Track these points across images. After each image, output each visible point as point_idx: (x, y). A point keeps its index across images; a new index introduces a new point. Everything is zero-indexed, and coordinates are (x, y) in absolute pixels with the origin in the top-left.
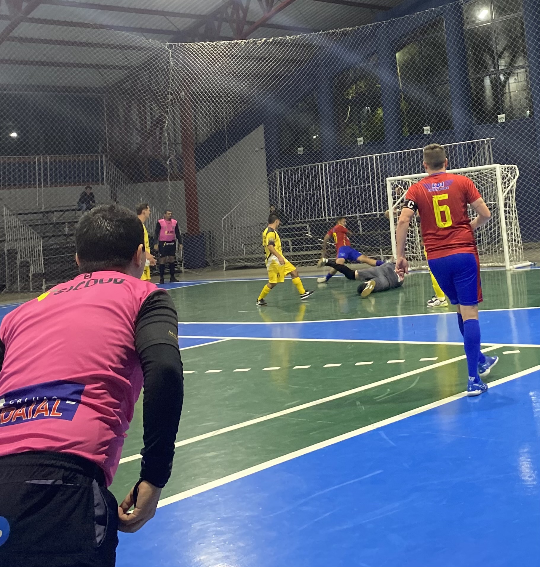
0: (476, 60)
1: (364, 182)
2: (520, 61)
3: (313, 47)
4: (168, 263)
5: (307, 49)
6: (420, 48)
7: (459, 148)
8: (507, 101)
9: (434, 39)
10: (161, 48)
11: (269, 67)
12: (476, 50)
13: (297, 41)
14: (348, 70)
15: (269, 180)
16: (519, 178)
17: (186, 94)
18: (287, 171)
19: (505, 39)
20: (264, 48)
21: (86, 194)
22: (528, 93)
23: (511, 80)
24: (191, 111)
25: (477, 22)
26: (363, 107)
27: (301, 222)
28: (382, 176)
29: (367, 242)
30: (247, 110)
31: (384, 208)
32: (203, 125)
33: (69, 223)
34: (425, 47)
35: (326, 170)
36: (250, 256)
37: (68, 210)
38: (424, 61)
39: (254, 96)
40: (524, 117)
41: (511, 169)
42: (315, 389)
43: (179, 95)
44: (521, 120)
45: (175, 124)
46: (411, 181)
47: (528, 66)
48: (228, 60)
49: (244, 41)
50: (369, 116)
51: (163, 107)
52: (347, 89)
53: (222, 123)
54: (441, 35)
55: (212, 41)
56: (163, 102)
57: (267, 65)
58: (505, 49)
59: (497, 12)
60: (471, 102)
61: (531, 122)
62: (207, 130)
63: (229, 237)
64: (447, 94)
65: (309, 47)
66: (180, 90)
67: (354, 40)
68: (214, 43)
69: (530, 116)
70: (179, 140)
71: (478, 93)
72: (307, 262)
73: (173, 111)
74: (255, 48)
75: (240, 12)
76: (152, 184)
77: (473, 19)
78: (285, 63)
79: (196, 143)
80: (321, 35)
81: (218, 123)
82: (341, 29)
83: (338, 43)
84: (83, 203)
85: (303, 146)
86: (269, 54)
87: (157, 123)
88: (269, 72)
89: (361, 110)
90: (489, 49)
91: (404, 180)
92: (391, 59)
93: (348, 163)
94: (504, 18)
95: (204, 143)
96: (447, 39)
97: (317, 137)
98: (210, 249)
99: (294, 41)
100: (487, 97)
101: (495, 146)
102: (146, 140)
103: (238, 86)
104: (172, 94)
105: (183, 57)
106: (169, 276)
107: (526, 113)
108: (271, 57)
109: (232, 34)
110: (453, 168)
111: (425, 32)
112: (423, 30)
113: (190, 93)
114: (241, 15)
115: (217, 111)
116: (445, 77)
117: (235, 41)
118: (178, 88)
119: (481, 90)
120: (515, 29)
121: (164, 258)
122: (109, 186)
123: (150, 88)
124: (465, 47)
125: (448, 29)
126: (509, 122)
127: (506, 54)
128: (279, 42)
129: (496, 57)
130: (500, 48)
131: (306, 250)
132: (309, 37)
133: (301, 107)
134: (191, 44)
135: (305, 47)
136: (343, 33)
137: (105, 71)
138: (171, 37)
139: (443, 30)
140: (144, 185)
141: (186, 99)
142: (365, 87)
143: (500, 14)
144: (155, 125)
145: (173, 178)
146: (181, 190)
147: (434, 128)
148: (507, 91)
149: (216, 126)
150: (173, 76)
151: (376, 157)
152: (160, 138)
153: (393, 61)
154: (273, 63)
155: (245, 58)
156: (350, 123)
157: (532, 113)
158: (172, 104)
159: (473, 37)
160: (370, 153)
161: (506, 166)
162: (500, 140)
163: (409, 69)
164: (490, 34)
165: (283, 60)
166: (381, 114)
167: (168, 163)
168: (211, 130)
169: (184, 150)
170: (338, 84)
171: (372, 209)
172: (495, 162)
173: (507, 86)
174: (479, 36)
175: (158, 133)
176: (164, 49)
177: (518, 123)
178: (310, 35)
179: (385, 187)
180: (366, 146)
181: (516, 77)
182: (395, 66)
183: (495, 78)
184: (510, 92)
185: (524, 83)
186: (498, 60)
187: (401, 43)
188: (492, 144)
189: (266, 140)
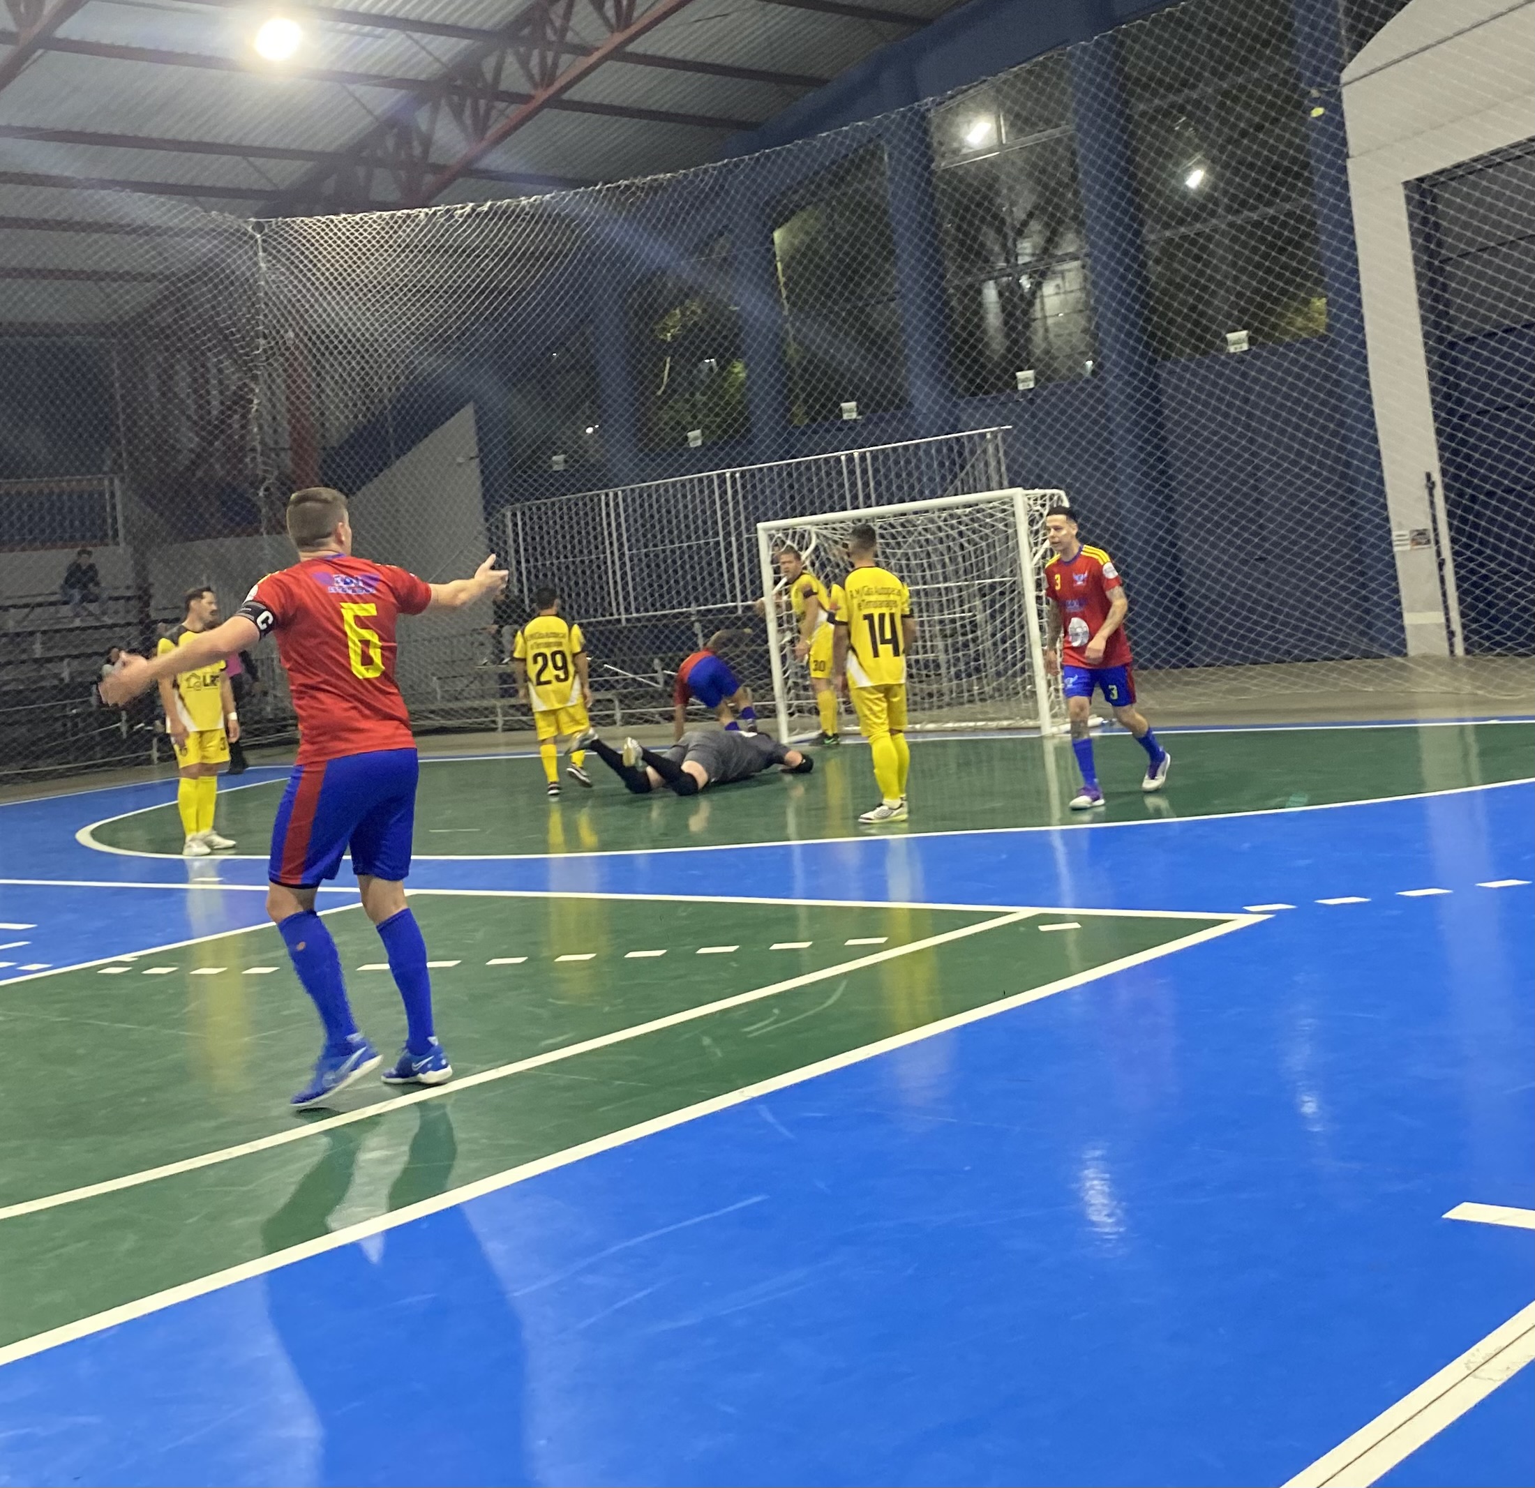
0: (963, 243)
1: (706, 533)
2: (1069, 243)
3: (583, 220)
5: (568, 226)
6: (830, 217)
7: (927, 452)
8: (1038, 338)
9: (863, 196)
10: (237, 231)
11: (483, 270)
12: (963, 219)
13: (545, 209)
14: (664, 272)
15: (489, 530)
17: (297, 335)
18: (529, 509)
19: (1032, 191)
20: (469, 226)
21: (79, 566)
22: (1090, 319)
23: (1049, 289)
25: (965, 151)
26: (701, 359)
28: (747, 519)
31: (753, 593)
32: (337, 407)
33: (44, 632)
34: (841, 215)
35: (617, 505)
36: (450, 705)
37: (40, 605)
38: (840, 248)
39: (450, 337)
40: (1080, 375)
42: (607, 1009)
43: (282, 337)
44: (1074, 383)
45: (274, 406)
46: (814, 529)
47: (1087, 255)
48: (390, 256)
49: (425, 210)
50: (713, 381)
51: (247, 367)
52: (662, 317)
53: (381, 401)
54: (880, 184)
55: (353, 212)
56: (247, 354)
58: (1031, 215)
59: (1012, 125)
60: (952, 343)
61: (1097, 387)
62: (347, 418)
64: (896, 325)
65: (572, 220)
66: (283, 327)
67: (676, 204)
68: (357, 218)
69: (1094, 373)
70: (286, 441)
71: (969, 321)
73: (270, 375)
74: (451, 225)
75: (415, 143)
76: (228, 542)
77: (955, 145)
79: (324, 449)
80: (600, 191)
81: (372, 402)
82: (644, 177)
83: (638, 210)
84: (72, 586)
85: (565, 452)
86: (483, 241)
87: (235, 403)
89: (695, 365)
90: (995, 216)
91: (798, 529)
92: (762, 244)
93: (666, 491)
94: (1029, 140)
95: (341, 447)
96: (894, 195)
97: (595, 431)
99: (537, 208)
100: (991, 332)
101: (1011, 446)
102: (211, 444)
104: (265, 337)
105: (288, 250)
107: (1084, 366)
109: (395, 196)
110: (913, 500)
111: (842, 179)
112: (836, 175)
113: (305, 333)
114: (417, 151)
115: (367, 374)
116: (890, 285)
117: (406, 211)
118: (279, 322)
119: (976, 313)
120: (1056, 167)
122: (130, 550)
123: (216, 324)
124: (935, 212)
125: (895, 171)
126: (1044, 387)
127: (1035, 226)
128: (504, 212)
129: (1011, 234)
130: (1020, 214)
132: (572, 199)
133: (558, 361)
134: (307, 220)
135: (563, 221)
136: (651, 187)
137: (115, 285)
138: (261, 203)
139: (883, 174)
140: (210, 546)
141: (297, 347)
142: (704, 311)
143: (1021, 131)
144: (229, 408)
145: (274, 527)
147: (867, 406)
148: (1038, 315)
149: (368, 409)
150: (266, 294)
151: (733, 475)
152: (242, 437)
153: (768, 250)
154: (493, 259)
156: (670, 397)
157: (1099, 366)
158: (267, 358)
159: (956, 189)
160: (717, 467)
161: (1039, 492)
162: (1022, 431)
163: (806, 268)
164: (996, 179)
166: (743, 375)
167: (261, 494)
168: (356, 417)
169: (297, 465)
170: (640, 306)
171: (724, 596)
172: (1012, 485)
173: (1038, 301)
174: (970, 185)
175: (236, 426)
176: (245, 234)
177: (1067, 391)
178: (575, 194)
179: (754, 545)
180: (709, 449)
181: (1059, 281)
182: (772, 262)
183: (1008, 284)
184: (1045, 317)
185: (1078, 294)
186: (1015, 241)
187: (786, 207)
188: (1004, 440)
189: (480, 439)
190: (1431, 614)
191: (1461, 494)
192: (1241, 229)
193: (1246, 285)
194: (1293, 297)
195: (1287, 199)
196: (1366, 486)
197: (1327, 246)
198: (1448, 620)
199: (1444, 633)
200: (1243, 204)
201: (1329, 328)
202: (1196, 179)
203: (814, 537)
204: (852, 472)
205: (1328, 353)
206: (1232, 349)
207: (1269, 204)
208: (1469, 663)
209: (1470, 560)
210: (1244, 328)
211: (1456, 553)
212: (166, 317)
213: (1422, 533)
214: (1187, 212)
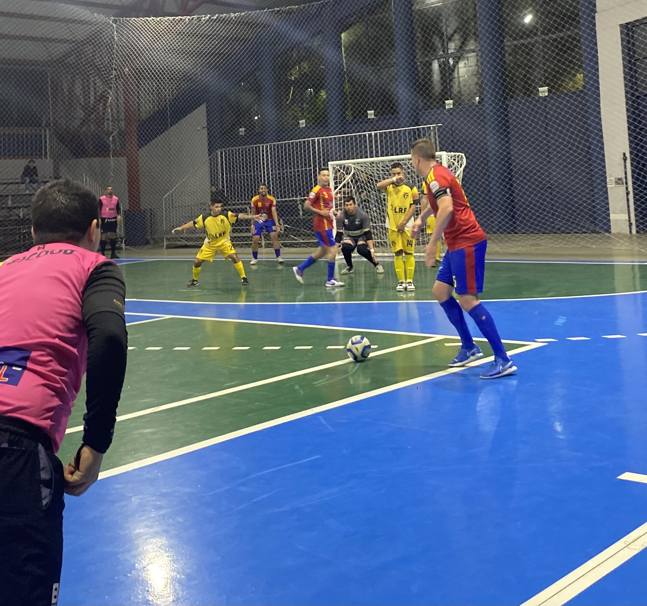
0: (425, 43)
1: (305, 165)
2: (471, 45)
3: (258, 25)
4: (110, 239)
5: (251, 27)
6: (367, 28)
7: (404, 134)
8: (456, 86)
9: (382, 20)
10: (106, 22)
11: (213, 45)
12: (425, 32)
13: (242, 19)
14: (292, 50)
15: (210, 159)
16: (466, 167)
17: (130, 70)
18: (229, 151)
19: (457, 21)
20: (208, 25)
21: (29, 167)
22: (479, 79)
23: (461, 64)
24: (134, 88)
25: (427, 2)
26: (307, 89)
27: (241, 204)
28: (324, 160)
29: (307, 226)
30: (190, 88)
32: (146, 102)
33: (13, 196)
34: (372, 28)
35: (267, 151)
36: (190, 236)
37: (11, 183)
38: (370, 43)
39: (197, 74)
40: (473, 103)
41: (458, 157)
42: (254, 371)
43: (123, 70)
44: (471, 106)
45: (118, 100)
46: (353, 166)
47: (479, 50)
48: (172, 36)
49: (189, 17)
50: (312, 98)
51: (107, 82)
52: (291, 69)
53: (165, 101)
54: (389, 15)
55: (156, 17)
56: (107, 77)
57: (211, 43)
58: (455, 32)
60: (418, 87)
61: (481, 109)
62: (150, 107)
63: (170, 216)
64: (394, 77)
65: (253, 25)
66: (123, 65)
67: (299, 19)
68: (158, 19)
69: (479, 102)
70: (122, 116)
71: (426, 77)
72: (246, 244)
73: (117, 87)
74: (200, 24)
76: (95, 159)
78: (229, 41)
79: (139, 120)
80: (266, 12)
81: (161, 101)
82: (286, 7)
83: (282, 21)
84: (26, 176)
85: (245, 127)
86: (213, 32)
87: (101, 98)
88: (212, 49)
89: (304, 91)
90: (440, 31)
91: (346, 165)
92: (336, 39)
93: (289, 146)
95: (147, 120)
96: (395, 20)
97: (259, 118)
98: (151, 227)
99: (238, 18)
100: (435, 82)
101: (442, 133)
102: (90, 116)
103: (181, 63)
104: (116, 70)
105: (128, 32)
106: (110, 252)
107: (475, 99)
108: (215, 34)
109: (175, 10)
110: (397, 155)
111: (373, 12)
112: (370, 10)
113: (134, 69)
115: (160, 88)
116: (392, 60)
117: (180, 17)
118: (122, 63)
119: (429, 74)
120: (467, 11)
121: (105, 234)
122: (52, 161)
123: (94, 63)
124: (413, 28)
125: (396, 9)
126: (457, 108)
127: (457, 36)
128: (223, 20)
129: (446, 40)
130: (450, 31)
131: (246, 232)
132: (254, 15)
133: (244, 86)
134: (136, 19)
135: (249, 25)
136: (288, 11)
137: (51, 44)
138: (115, 11)
139: (391, 10)
140: (87, 161)
141: (129, 75)
142: (309, 68)
144: (98, 101)
145: (116, 154)
146: (123, 167)
147: (379, 113)
148: (456, 76)
149: (159, 104)
150: (117, 51)
151: (318, 140)
152: (104, 114)
153: (339, 42)
154: (217, 40)
155: (189, 35)
156: (293, 104)
157: (482, 100)
158: (116, 79)
159: (423, 18)
160: (312, 136)
161: (453, 154)
162: (447, 126)
163: (355, 50)
164: (441, 15)
165: (227, 38)
166: (325, 97)
167: (111, 139)
169: (127, 127)
170: (281, 64)
172: (441, 150)
173: (456, 70)
174: (429, 17)
175: (101, 109)
176: (109, 24)
177: (467, 110)
178: (255, 13)
180: (309, 128)
181: (466, 61)
182: (340, 47)
183: (443, 62)
184: (459, 77)
185: (474, 67)
186: (447, 43)
187: (347, 23)
188: (438, 130)
189: (208, 119)
190: (623, 215)
191: (638, 163)
192: (548, 42)
193: (549, 67)
194: (569, 73)
195: (569, 29)
196: (597, 158)
197: (585, 51)
198: (629, 218)
199: (628, 223)
200: (549, 31)
201: (584, 87)
202: (528, 19)
203: (353, 169)
204: (371, 141)
205: (583, 98)
206: (541, 95)
207: (561, 31)
208: (638, 237)
209: (641, 192)
210: (547, 86)
211: (634, 189)
212: (72, 59)
213: (620, 179)
214: (524, 33)
